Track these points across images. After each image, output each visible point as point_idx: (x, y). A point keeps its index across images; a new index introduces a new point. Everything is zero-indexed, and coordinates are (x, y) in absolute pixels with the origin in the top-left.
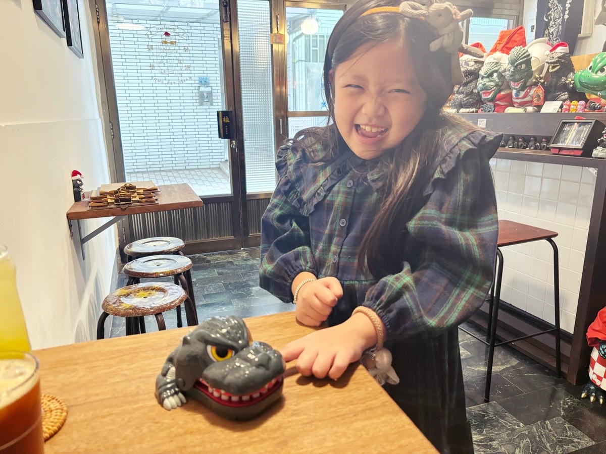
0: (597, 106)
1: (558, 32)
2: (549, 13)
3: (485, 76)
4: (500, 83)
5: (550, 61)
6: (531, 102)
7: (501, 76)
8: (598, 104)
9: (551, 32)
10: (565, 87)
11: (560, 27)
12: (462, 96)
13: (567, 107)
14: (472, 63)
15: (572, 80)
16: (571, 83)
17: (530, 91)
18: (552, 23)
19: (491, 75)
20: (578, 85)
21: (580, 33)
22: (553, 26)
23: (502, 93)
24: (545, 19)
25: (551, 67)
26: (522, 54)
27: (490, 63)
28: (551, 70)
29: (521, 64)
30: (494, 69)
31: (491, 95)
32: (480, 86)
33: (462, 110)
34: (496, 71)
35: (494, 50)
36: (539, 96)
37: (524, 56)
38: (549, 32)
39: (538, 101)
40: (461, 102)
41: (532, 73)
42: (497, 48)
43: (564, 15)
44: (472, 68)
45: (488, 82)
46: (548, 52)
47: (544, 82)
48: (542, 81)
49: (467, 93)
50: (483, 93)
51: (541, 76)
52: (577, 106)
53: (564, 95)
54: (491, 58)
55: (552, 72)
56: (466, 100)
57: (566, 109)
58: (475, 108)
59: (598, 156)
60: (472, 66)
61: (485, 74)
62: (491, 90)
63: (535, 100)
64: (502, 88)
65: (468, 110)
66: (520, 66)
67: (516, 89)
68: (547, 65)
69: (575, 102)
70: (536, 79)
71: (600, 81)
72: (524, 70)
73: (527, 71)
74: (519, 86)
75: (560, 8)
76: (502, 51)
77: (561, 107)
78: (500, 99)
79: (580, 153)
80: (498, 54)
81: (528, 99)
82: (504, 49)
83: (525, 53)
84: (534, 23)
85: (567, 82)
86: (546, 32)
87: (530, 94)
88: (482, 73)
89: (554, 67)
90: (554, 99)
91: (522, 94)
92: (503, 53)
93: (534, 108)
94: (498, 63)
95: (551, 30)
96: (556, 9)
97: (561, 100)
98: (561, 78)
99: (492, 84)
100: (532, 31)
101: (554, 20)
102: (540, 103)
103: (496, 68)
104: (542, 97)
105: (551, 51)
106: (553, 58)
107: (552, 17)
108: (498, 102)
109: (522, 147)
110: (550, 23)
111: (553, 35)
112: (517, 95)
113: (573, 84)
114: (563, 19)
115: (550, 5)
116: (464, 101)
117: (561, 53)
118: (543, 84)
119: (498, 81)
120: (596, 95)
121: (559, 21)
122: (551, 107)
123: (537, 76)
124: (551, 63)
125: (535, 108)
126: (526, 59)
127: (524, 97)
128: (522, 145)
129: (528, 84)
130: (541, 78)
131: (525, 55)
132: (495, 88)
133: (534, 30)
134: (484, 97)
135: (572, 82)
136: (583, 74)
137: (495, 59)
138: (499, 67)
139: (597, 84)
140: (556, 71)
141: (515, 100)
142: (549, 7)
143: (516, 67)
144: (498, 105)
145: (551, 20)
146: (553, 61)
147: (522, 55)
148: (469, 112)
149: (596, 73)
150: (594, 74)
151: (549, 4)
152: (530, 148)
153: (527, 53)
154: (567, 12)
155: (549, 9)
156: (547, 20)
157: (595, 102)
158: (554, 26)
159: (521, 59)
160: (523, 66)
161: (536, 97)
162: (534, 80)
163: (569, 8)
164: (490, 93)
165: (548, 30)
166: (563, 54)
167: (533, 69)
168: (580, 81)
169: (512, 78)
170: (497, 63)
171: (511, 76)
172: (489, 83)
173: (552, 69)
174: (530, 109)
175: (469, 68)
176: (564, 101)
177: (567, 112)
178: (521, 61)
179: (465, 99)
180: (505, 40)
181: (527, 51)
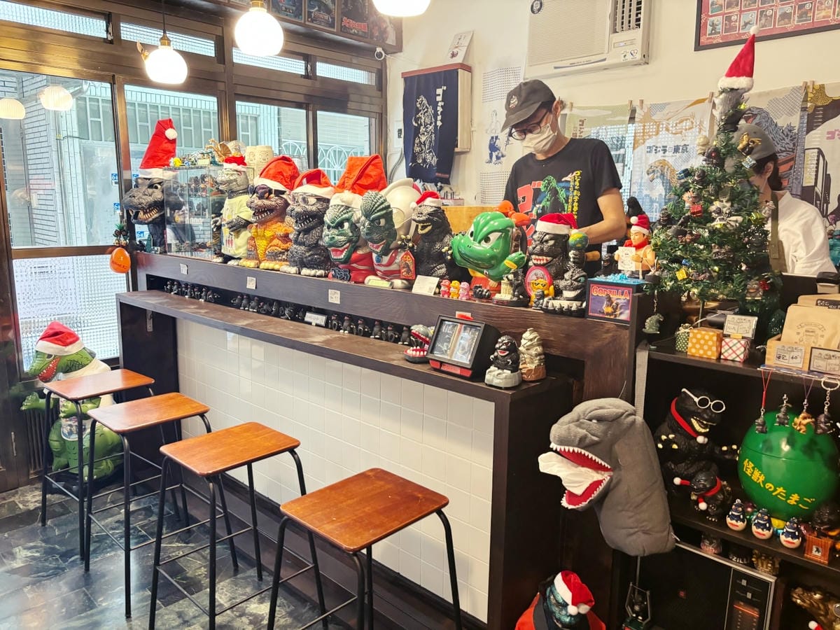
0: (484, 293)
1: (431, 142)
2: (418, 116)
3: (332, 225)
4: (354, 239)
5: (418, 219)
6: (399, 271)
7: (354, 227)
8: (485, 290)
9: (422, 141)
10: (440, 257)
11: (433, 136)
12: (303, 248)
13: (446, 289)
14: (312, 200)
15: (449, 249)
16: (448, 255)
17: (396, 256)
18: (422, 129)
19: (340, 225)
20: (458, 257)
21: (457, 147)
22: (424, 134)
23: (360, 252)
24: (414, 123)
25: (420, 227)
26: (378, 203)
27: (338, 205)
28: (420, 232)
29: (379, 218)
30: (344, 216)
31: (344, 254)
32: (327, 239)
33: (305, 271)
34: (348, 220)
35: (342, 187)
36: (408, 266)
37: (381, 207)
38: (420, 141)
39: (408, 273)
40: (302, 259)
41: (395, 233)
42: (346, 184)
43: (436, 120)
44: (314, 208)
45: (338, 235)
46: (414, 205)
47: (413, 246)
48: (410, 245)
49: (309, 246)
50: (333, 250)
51: (409, 237)
52: (459, 290)
53: (441, 268)
54: (338, 197)
55: (422, 235)
56: (309, 256)
57: (445, 292)
58: (324, 269)
59: (494, 384)
60: (313, 205)
61: (332, 223)
62: (342, 248)
63: (403, 271)
64: (358, 244)
65: (313, 272)
66: (377, 221)
67: (377, 253)
68: (414, 224)
69: (455, 283)
70: (402, 240)
71: (485, 255)
72: (384, 227)
73: (387, 230)
74: (380, 249)
75: (431, 110)
76: (353, 190)
77: (439, 286)
78: (357, 261)
79: (468, 374)
80: (347, 196)
81: (394, 267)
82: (355, 186)
83: (382, 203)
84: (401, 126)
85: (443, 250)
86: (417, 141)
87: (397, 261)
88: (327, 219)
89: (423, 228)
90: (429, 273)
91: (386, 259)
92: (355, 193)
93: (402, 283)
94: (349, 207)
95: (423, 139)
96: (427, 112)
97: (437, 277)
98: (434, 243)
99: (342, 238)
100: (399, 137)
101: (425, 126)
102: (411, 276)
103: (346, 216)
104: (412, 267)
105: (418, 202)
106: (422, 214)
107: (422, 121)
108: (354, 265)
109: (393, 339)
110: (420, 129)
111: (425, 145)
112: (379, 261)
113: (451, 255)
114: (436, 126)
115: (418, 106)
116: (306, 257)
117: (432, 207)
118: (411, 249)
119: (351, 234)
120: (482, 273)
121: (431, 128)
122: (425, 286)
123: (403, 237)
124: (419, 222)
125: (405, 281)
126: (384, 212)
127: (389, 264)
128: (392, 336)
129: (392, 246)
130: (409, 241)
131: (383, 206)
132: (348, 245)
133: (402, 136)
134: (334, 256)
135: (450, 252)
136: (462, 241)
137: (343, 202)
138: (350, 214)
139: (481, 259)
140: (427, 233)
141: (376, 267)
142: (417, 108)
143: (373, 221)
144: (355, 269)
145: (421, 125)
146: (421, 219)
147: (379, 206)
148: (314, 276)
149: (480, 242)
150: (478, 244)
151: (418, 103)
152: (403, 342)
153: (386, 204)
154: (439, 118)
155: (418, 111)
156: (416, 125)
157: (480, 287)
158: (426, 133)
159: (378, 211)
160: (383, 222)
161: (404, 267)
162: (399, 242)
163: (442, 112)
164: (342, 251)
165: (419, 137)
166: (434, 209)
167: (396, 227)
168: (459, 252)
169: (368, 237)
170: (347, 207)
171: (367, 234)
172: (339, 237)
173: (422, 230)
174: (398, 283)
175: (309, 208)
176: (442, 277)
177: (446, 296)
178: (378, 214)
179: (307, 254)
180: (356, 173)
181: (385, 200)
